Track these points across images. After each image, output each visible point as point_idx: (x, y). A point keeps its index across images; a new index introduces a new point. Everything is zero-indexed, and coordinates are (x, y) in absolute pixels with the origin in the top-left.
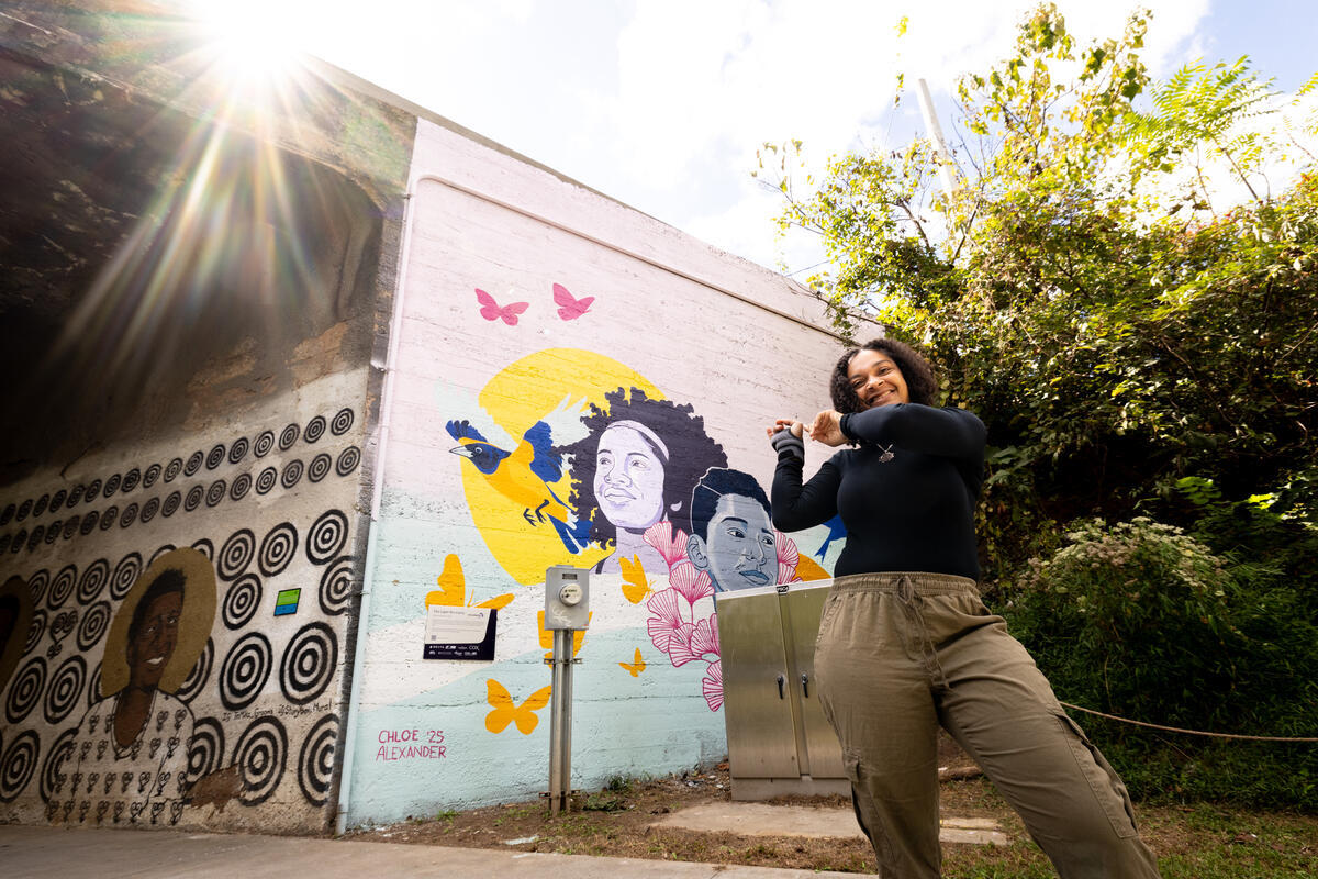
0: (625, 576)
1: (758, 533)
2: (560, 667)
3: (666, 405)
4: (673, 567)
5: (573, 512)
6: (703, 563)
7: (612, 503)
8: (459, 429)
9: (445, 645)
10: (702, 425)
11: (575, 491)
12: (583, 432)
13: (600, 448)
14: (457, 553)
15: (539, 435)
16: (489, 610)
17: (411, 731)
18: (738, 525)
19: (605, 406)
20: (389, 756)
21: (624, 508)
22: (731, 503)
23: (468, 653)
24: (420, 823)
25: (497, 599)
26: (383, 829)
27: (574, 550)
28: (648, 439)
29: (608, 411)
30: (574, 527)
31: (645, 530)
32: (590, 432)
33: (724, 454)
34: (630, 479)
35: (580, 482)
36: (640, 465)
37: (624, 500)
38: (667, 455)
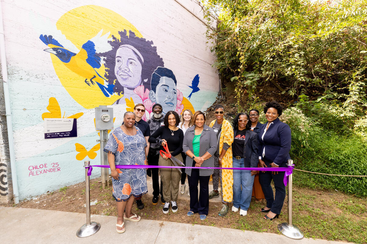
0: (127, 105)
1: (172, 90)
2: (102, 143)
3: (143, 40)
4: (144, 101)
5: (106, 81)
6: (154, 100)
7: (122, 78)
8: (47, 40)
9: (54, 133)
10: (156, 50)
11: (107, 73)
12: (109, 48)
13: (117, 55)
14: (54, 96)
15: (89, 47)
16: (73, 119)
17: (44, 164)
18: (166, 87)
19: (119, 37)
20: (35, 174)
21: (127, 80)
22: (164, 80)
23: (66, 135)
24: (53, 193)
25: (76, 114)
26: (36, 199)
27: (107, 95)
28: (136, 54)
29: (120, 39)
30: (107, 87)
31: (134, 88)
32: (112, 48)
33: (163, 62)
34: (129, 69)
35: (109, 69)
36: (133, 64)
37: (127, 77)
38: (143, 61)
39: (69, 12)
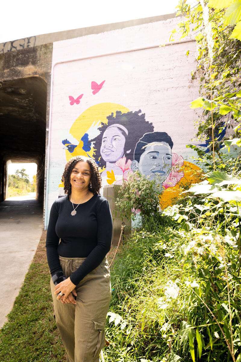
0: (108, 177)
1: (164, 155)
4: (125, 172)
6: (136, 170)
7: (106, 154)
8: (65, 142)
11: (95, 153)
13: (103, 137)
15: (85, 138)
18: (155, 154)
19: (106, 121)
21: (110, 155)
28: (120, 129)
29: (107, 123)
31: (116, 161)
32: (101, 132)
33: (153, 126)
34: (113, 145)
35: (96, 150)
36: (116, 140)
37: (110, 152)
38: (127, 134)
39: (76, 120)
